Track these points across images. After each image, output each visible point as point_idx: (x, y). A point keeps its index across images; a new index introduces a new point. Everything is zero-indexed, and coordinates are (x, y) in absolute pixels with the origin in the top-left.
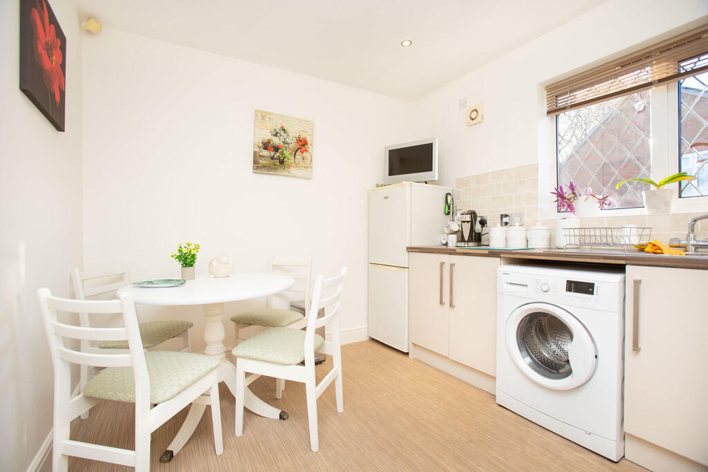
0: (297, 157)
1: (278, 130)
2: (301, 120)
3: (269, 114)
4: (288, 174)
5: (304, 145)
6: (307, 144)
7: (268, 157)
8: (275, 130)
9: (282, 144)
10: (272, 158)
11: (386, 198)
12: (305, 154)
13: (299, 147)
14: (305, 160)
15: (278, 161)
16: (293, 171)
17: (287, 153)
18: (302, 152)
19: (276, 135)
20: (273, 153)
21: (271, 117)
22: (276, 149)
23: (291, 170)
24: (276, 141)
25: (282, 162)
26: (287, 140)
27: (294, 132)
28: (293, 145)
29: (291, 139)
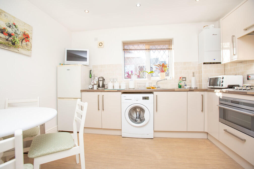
0: (23, 43)
1: (11, 24)
2: (26, 24)
3: (5, 12)
4: (18, 52)
5: (27, 38)
6: (29, 38)
7: (4, 39)
8: (9, 24)
9: (13, 33)
10: (7, 40)
11: (68, 70)
12: (28, 42)
13: (24, 38)
14: (28, 46)
15: (11, 42)
16: (21, 50)
17: (17, 39)
18: (26, 41)
19: (10, 27)
20: (7, 37)
21: (6, 15)
22: (10, 35)
23: (20, 49)
24: (10, 30)
25: (14, 44)
26: (17, 32)
27: (21, 29)
28: (21, 36)
29: (20, 32)
